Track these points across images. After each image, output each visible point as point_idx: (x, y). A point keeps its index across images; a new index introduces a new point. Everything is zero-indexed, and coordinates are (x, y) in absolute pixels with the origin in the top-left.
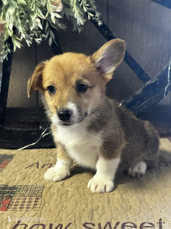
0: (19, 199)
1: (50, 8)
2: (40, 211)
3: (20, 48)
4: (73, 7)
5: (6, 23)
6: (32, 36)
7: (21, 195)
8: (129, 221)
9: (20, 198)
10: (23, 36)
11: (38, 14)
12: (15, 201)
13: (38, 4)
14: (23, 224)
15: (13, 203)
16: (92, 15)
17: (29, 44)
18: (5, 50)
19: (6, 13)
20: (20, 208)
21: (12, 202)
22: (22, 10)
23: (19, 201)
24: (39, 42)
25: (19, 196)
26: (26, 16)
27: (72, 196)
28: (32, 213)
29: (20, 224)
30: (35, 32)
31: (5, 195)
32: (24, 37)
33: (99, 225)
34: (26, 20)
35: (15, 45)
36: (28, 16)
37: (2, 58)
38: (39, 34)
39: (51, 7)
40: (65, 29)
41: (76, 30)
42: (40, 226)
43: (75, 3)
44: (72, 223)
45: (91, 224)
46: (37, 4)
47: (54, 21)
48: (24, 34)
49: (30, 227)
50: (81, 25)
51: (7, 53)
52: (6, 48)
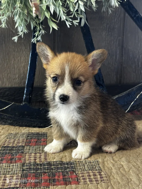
3: (57, 29)
6: (71, 18)
12: (80, 175)
15: (80, 177)
17: (69, 25)
18: (40, 31)
20: (89, 181)
21: (78, 176)
23: (84, 175)
24: (77, 24)
25: (81, 170)
31: (67, 170)
32: (65, 18)
37: (36, 39)
48: (64, 15)
50: (115, 6)
51: (41, 35)
52: (40, 30)
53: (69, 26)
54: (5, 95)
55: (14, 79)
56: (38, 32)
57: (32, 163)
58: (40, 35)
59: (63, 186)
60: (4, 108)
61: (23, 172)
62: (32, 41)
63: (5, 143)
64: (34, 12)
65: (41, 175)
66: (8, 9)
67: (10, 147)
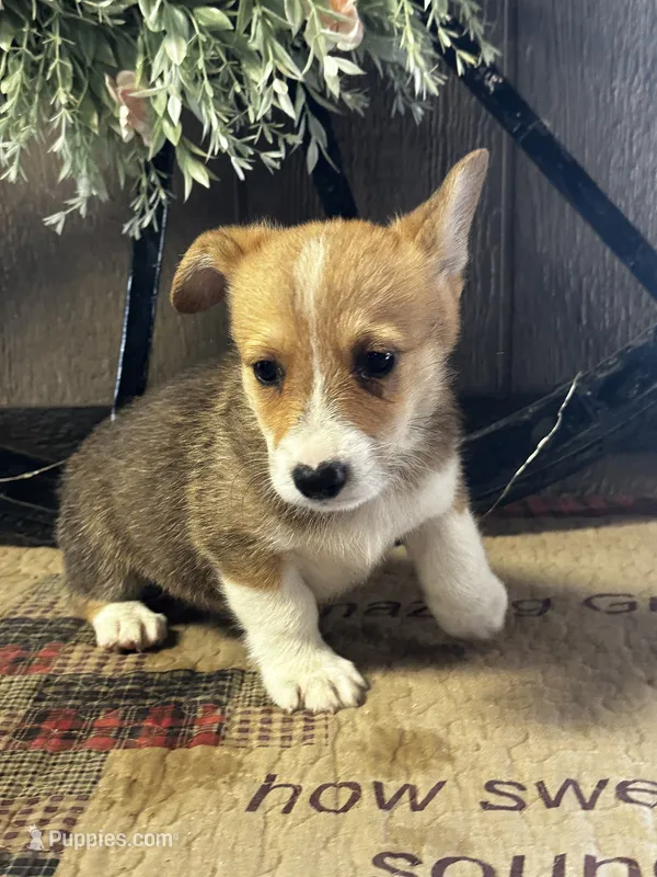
0: (249, 712)
1: (319, 38)
2: (329, 747)
3: (207, 185)
4: (400, 32)
5: (155, 97)
6: (250, 144)
7: (250, 701)
8: (640, 777)
9: (252, 708)
10: (222, 142)
11: (276, 62)
12: (237, 718)
13: (272, 22)
14: (287, 786)
15: (234, 723)
16: (469, 59)
17: (243, 169)
18: (149, 194)
19: (153, 58)
20: (260, 738)
21: (228, 719)
22: (214, 49)
23: (251, 717)
24: (277, 165)
25: (247, 703)
26: (229, 68)
27: (429, 706)
28: (305, 752)
29: (275, 784)
30: (263, 126)
31: (199, 699)
32: (225, 145)
33: (540, 789)
34: (229, 85)
35: (189, 174)
36: (235, 68)
37: (138, 223)
38: (275, 132)
39: (322, 34)
40: (363, 109)
41: (402, 109)
42: (343, 788)
43: (407, 17)
44: (447, 784)
45: (510, 783)
46: (269, 23)
47: (334, 88)
48: (224, 134)
49: (311, 792)
50: (428, 94)
51: (155, 206)
52: (151, 188)
53: (242, 176)
54: (59, 436)
55: (93, 377)
56: (143, 196)
57: (82, 677)
58: (151, 207)
59: (157, 749)
60: (27, 476)
61: (38, 704)
62: (125, 231)
63: (18, 607)
64: (123, 122)
65: (98, 716)
66: (27, 116)
67: (31, 621)
